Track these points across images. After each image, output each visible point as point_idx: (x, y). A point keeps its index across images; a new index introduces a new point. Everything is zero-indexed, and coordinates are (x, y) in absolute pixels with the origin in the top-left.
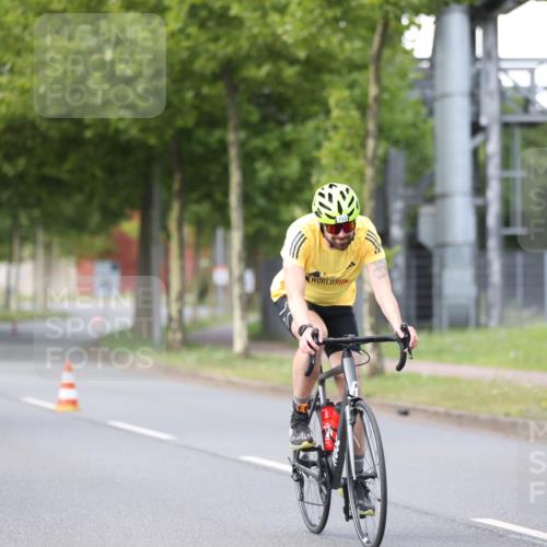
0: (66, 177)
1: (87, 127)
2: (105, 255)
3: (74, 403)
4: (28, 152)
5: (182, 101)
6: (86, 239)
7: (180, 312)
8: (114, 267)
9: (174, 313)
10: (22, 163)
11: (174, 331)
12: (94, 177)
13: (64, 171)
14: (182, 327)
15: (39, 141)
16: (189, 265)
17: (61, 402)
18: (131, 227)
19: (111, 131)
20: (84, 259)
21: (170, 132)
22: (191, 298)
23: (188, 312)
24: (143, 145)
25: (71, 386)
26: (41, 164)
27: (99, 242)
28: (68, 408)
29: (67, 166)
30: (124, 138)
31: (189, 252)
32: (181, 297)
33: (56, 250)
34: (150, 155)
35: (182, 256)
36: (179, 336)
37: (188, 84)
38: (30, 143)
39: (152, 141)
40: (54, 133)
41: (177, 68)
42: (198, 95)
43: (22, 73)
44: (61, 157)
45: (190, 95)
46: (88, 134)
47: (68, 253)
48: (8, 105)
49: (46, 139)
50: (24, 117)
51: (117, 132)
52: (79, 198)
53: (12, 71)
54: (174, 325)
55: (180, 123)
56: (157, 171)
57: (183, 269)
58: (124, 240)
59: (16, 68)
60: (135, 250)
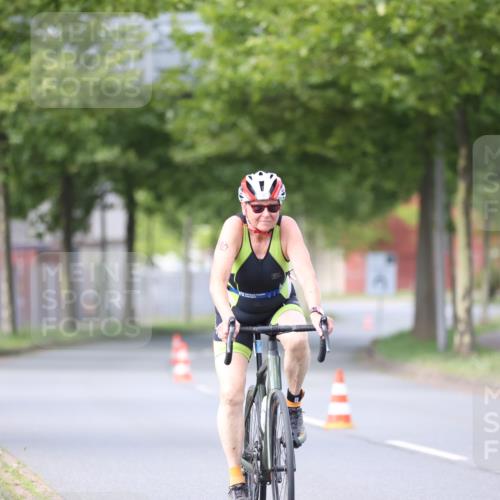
0: (331, 154)
1: (356, 96)
2: (379, 246)
3: (346, 419)
4: (287, 126)
5: (468, 63)
6: (355, 228)
7: (469, 311)
8: (390, 260)
9: (461, 313)
10: (279, 139)
11: (462, 334)
12: (365, 154)
13: (329, 148)
14: (471, 328)
15: (299, 112)
16: (477, 257)
17: (331, 419)
18: (408, 212)
19: (384, 99)
20: (353, 250)
21: (455, 100)
22: (480, 295)
23: (477, 311)
24: (422, 115)
25: (343, 399)
26: (304, 139)
27: (369, 232)
28: (340, 425)
29: (332, 142)
30: (399, 108)
31: (478, 241)
32: (469, 293)
33: (321, 241)
34: (431, 128)
35: (469, 245)
36: (467, 339)
37: (475, 43)
38: (288, 115)
39: (433, 110)
40: (316, 104)
41: (462, 23)
42: (487, 56)
43: (278, 35)
44: (325, 132)
45: (477, 55)
46: (358, 104)
47: (333, 244)
48: (263, 72)
49: (308, 111)
50: (282, 85)
51: (392, 100)
52: (346, 177)
53: (267, 31)
54: (462, 327)
55: (465, 88)
56: (439, 145)
57: (470, 261)
58: (399, 228)
59: (272, 28)
60: (413, 240)
